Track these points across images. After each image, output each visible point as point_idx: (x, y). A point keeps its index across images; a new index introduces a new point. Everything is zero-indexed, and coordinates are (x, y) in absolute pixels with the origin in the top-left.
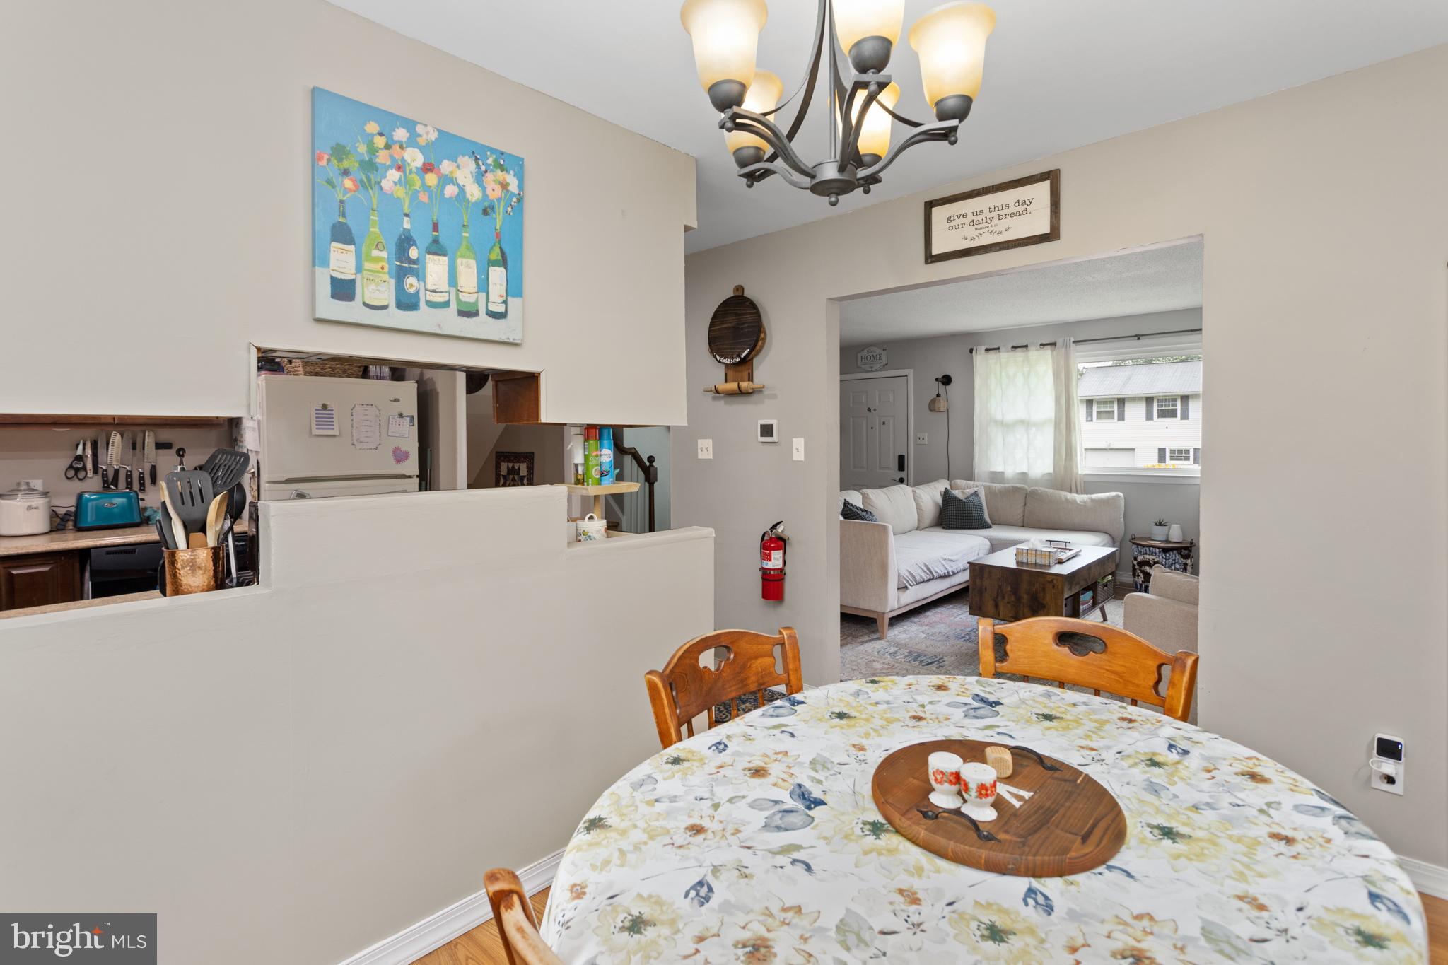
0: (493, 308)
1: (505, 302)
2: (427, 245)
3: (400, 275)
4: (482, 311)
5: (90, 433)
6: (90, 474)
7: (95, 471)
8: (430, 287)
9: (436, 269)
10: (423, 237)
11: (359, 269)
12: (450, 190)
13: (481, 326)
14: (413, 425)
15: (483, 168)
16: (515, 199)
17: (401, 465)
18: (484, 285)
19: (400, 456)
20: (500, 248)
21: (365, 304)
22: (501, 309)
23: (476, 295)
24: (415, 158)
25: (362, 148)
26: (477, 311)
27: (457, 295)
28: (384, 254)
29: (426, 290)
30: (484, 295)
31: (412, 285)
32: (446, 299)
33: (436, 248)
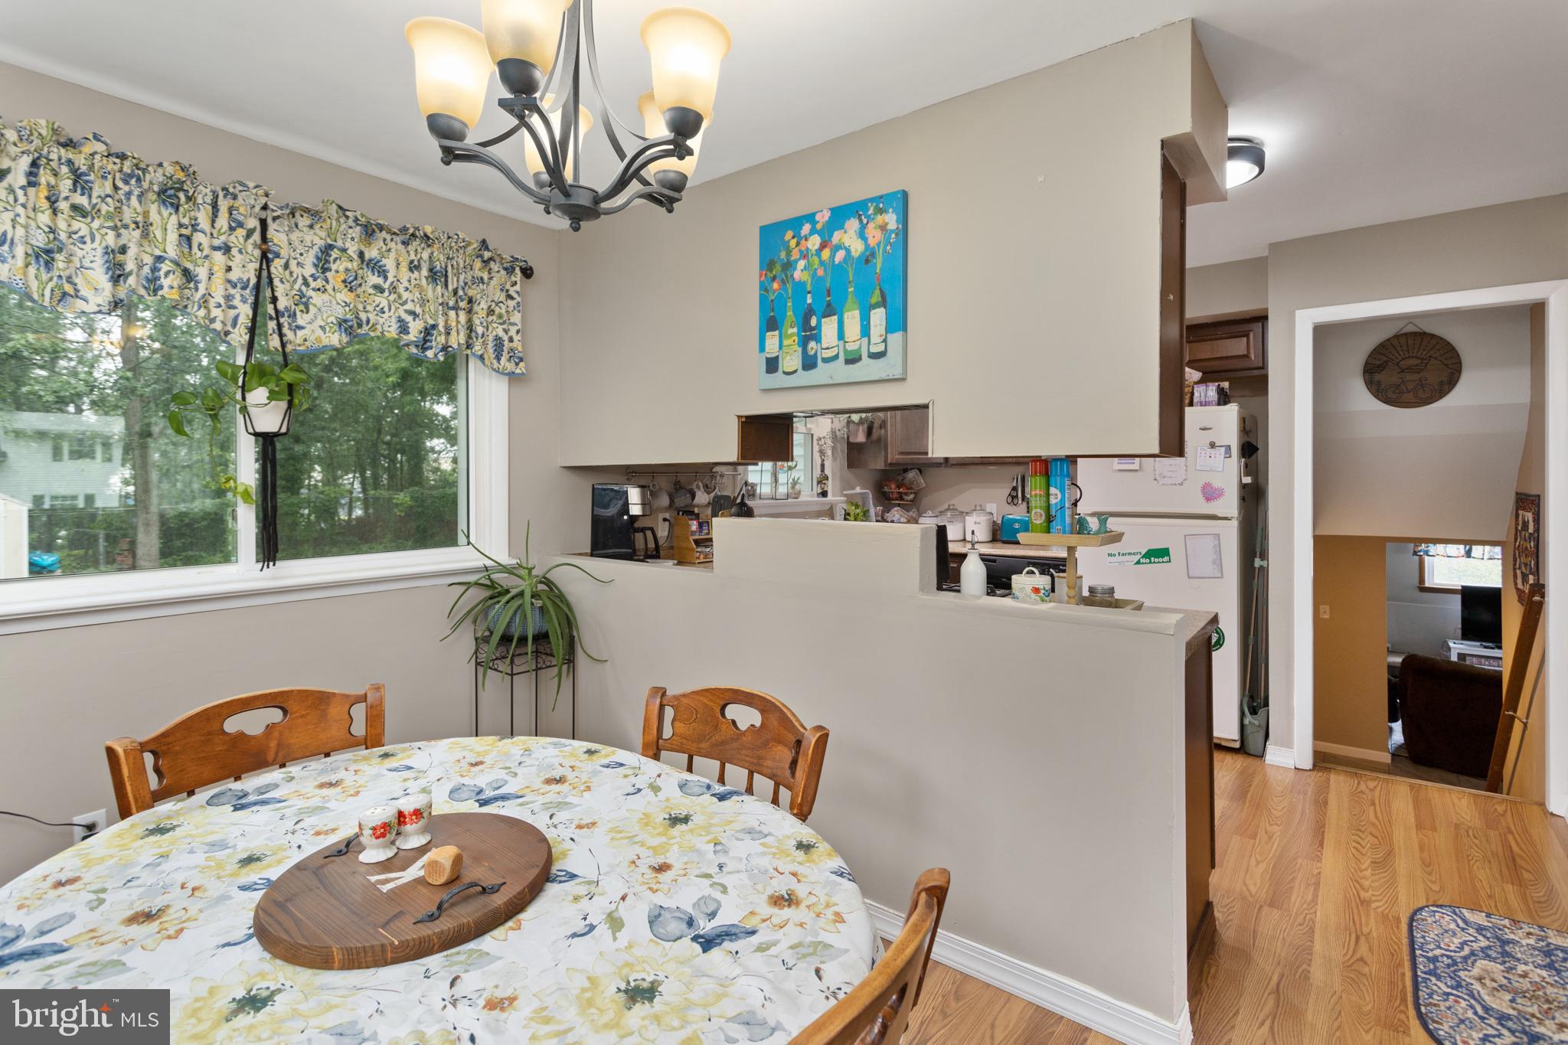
0: (874, 349)
1: (885, 341)
2: (823, 310)
3: (804, 343)
4: (865, 355)
5: (1019, 470)
6: (1020, 502)
7: (1023, 500)
8: (824, 346)
9: (829, 329)
10: (820, 308)
11: (781, 347)
12: (840, 255)
13: (867, 369)
14: (1230, 457)
15: (865, 221)
16: (893, 236)
17: (1213, 504)
18: (866, 331)
19: (1210, 493)
20: (880, 289)
21: (784, 373)
22: (881, 348)
23: (859, 342)
24: (814, 242)
25: (783, 255)
26: (861, 356)
27: (845, 346)
28: (795, 330)
29: (822, 349)
30: (866, 339)
31: (812, 348)
32: (836, 353)
33: (829, 312)
